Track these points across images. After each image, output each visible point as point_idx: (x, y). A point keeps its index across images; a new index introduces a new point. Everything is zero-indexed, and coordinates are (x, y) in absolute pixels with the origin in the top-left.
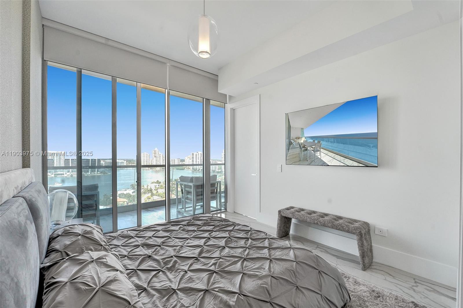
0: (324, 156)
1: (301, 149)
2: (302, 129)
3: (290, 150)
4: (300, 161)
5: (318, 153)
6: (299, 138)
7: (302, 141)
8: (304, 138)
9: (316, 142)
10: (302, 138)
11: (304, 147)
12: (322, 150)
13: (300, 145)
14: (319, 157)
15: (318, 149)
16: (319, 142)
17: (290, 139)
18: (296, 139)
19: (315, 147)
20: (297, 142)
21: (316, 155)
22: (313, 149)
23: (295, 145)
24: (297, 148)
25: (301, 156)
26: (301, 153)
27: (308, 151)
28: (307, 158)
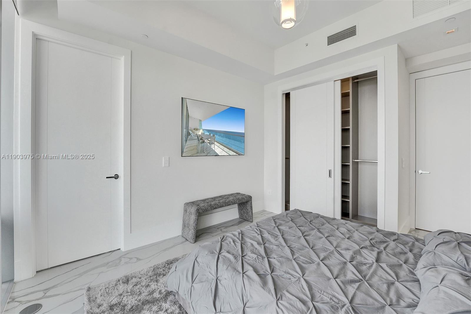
0: (218, 149)
1: (199, 141)
2: (200, 121)
3: (187, 142)
4: (198, 153)
5: (213, 145)
6: (197, 130)
7: (200, 133)
8: (202, 130)
9: (212, 135)
10: (200, 129)
11: (201, 139)
12: (216, 143)
13: (198, 137)
14: (214, 149)
15: (213, 142)
16: (214, 135)
17: (188, 130)
18: (194, 130)
19: (210, 140)
20: (195, 134)
21: (211, 147)
22: (209, 142)
23: (192, 135)
24: (195, 139)
25: (199, 148)
26: (199, 145)
27: (205, 143)
28: (204, 150)
